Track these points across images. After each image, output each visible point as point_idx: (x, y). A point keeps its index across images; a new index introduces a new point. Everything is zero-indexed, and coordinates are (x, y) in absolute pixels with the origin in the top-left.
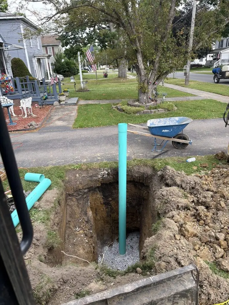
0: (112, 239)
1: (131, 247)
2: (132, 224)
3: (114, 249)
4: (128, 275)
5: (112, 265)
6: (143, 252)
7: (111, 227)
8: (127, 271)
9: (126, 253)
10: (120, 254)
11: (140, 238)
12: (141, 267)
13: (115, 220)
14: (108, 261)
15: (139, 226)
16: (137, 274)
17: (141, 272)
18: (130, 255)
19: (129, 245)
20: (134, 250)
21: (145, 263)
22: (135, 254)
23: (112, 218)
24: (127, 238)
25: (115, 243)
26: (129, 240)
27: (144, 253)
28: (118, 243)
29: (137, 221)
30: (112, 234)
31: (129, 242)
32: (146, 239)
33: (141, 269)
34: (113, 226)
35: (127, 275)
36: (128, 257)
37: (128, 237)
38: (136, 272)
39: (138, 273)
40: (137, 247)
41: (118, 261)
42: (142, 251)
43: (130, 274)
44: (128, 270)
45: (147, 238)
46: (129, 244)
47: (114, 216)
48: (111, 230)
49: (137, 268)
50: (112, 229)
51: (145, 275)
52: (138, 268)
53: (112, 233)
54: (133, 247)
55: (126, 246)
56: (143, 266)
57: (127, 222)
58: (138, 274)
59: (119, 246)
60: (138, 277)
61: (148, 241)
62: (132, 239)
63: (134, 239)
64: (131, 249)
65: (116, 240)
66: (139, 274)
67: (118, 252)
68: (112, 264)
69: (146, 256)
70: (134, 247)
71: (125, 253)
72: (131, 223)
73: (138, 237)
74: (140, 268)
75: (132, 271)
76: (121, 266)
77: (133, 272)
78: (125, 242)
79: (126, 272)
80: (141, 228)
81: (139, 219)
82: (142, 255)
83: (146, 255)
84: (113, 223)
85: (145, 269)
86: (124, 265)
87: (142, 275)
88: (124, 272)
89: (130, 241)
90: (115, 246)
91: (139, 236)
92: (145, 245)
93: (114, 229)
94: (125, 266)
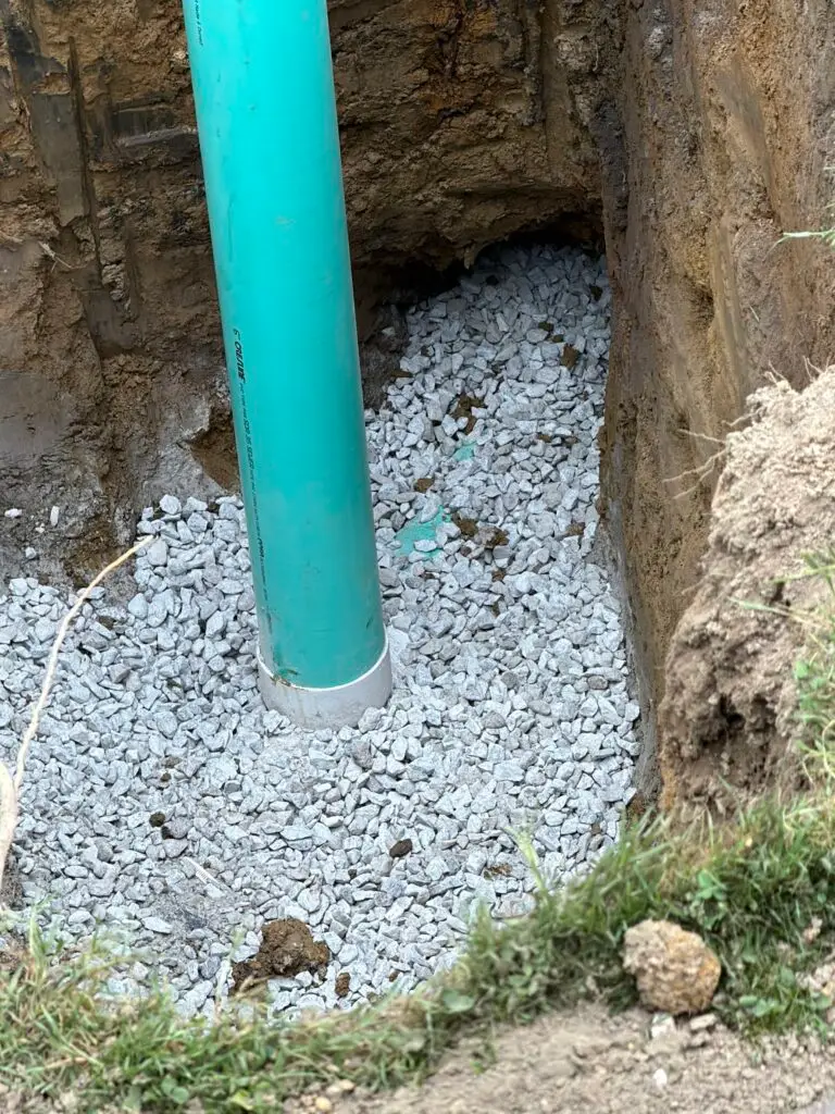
0: (113, 449)
1: (467, 529)
2: (449, 148)
3: (164, 602)
4: (485, 1059)
5: (173, 876)
6: (703, 641)
7: (65, 239)
8: (459, 1006)
9: (397, 640)
10: (284, 675)
11: (613, 365)
12: (695, 909)
13: (119, 122)
14: (82, 812)
15: (588, 165)
16: (635, 1015)
17: (710, 981)
18: (471, 658)
19: (429, 503)
20: (522, 582)
21: (770, 835)
22: (547, 641)
23: (63, 87)
24: (375, 402)
25: (169, 503)
26: (418, 426)
27: (735, 658)
28: (227, 502)
29: (541, 80)
30: (89, 354)
31: (425, 461)
32: (736, 412)
33: (695, 940)
34: (89, 218)
35: (459, 1060)
36: (437, 702)
37: (393, 374)
38: (626, 993)
39: (659, 997)
40: (577, 529)
41: (259, 796)
42: (694, 618)
43: (513, 1043)
44: (473, 987)
45: (763, 395)
46: (422, 486)
47: (88, 54)
48: (70, 308)
49: (632, 934)
50: (97, 288)
51: (771, 1022)
52: (649, 926)
53: (104, 353)
54: (500, 538)
55: (385, 531)
56: (734, 881)
57: (353, 130)
58: (664, 1026)
59: (259, 550)
60: (661, 1077)
61: (785, 441)
62: (465, 405)
63: (510, 400)
64: (479, 573)
65: (179, 465)
66: (682, 1018)
67: (257, 647)
68: (172, 846)
69: (760, 701)
70: (514, 531)
71: (379, 642)
72: (428, 126)
73: (572, 358)
74: (689, 924)
75: (551, 991)
76: (333, 866)
77: (569, 1006)
78: (358, 454)
79: (452, 1023)
80: (624, 204)
81: (570, 48)
82: (695, 683)
83: (758, 682)
84: (86, 173)
85: (777, 932)
86: (387, 839)
87: (723, 1036)
88: (417, 1018)
89: (432, 440)
90: (184, 557)
91: (591, 337)
92: (731, 514)
93: (131, 263)
94: (402, 849)
